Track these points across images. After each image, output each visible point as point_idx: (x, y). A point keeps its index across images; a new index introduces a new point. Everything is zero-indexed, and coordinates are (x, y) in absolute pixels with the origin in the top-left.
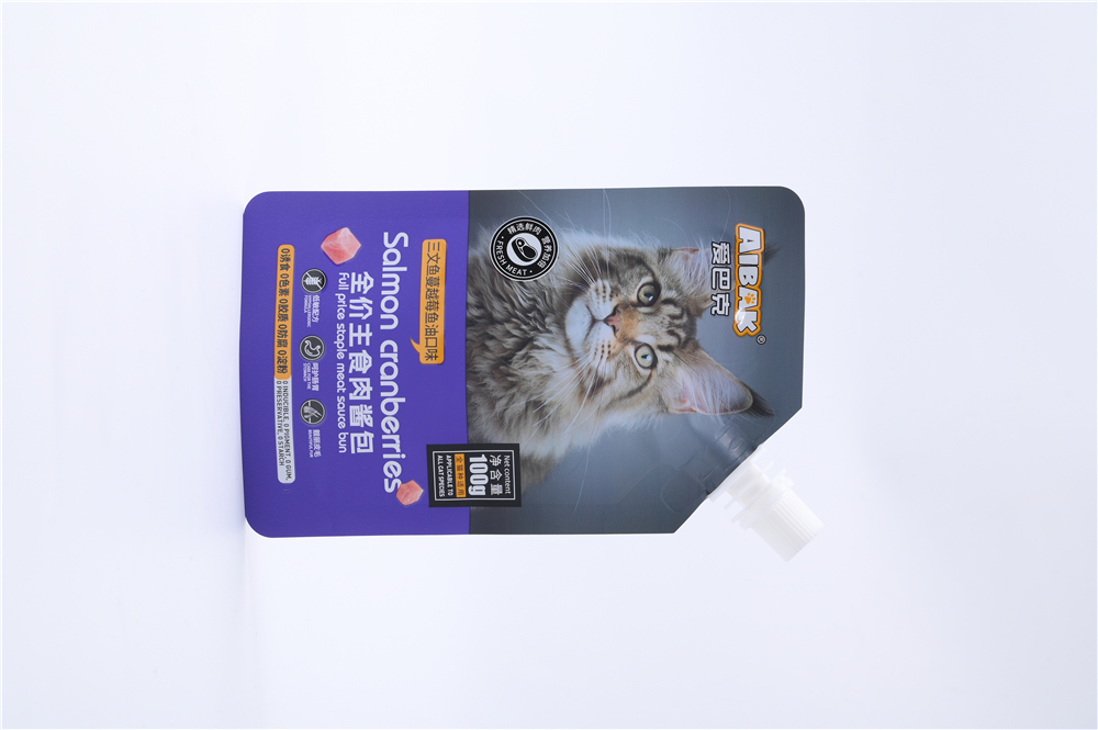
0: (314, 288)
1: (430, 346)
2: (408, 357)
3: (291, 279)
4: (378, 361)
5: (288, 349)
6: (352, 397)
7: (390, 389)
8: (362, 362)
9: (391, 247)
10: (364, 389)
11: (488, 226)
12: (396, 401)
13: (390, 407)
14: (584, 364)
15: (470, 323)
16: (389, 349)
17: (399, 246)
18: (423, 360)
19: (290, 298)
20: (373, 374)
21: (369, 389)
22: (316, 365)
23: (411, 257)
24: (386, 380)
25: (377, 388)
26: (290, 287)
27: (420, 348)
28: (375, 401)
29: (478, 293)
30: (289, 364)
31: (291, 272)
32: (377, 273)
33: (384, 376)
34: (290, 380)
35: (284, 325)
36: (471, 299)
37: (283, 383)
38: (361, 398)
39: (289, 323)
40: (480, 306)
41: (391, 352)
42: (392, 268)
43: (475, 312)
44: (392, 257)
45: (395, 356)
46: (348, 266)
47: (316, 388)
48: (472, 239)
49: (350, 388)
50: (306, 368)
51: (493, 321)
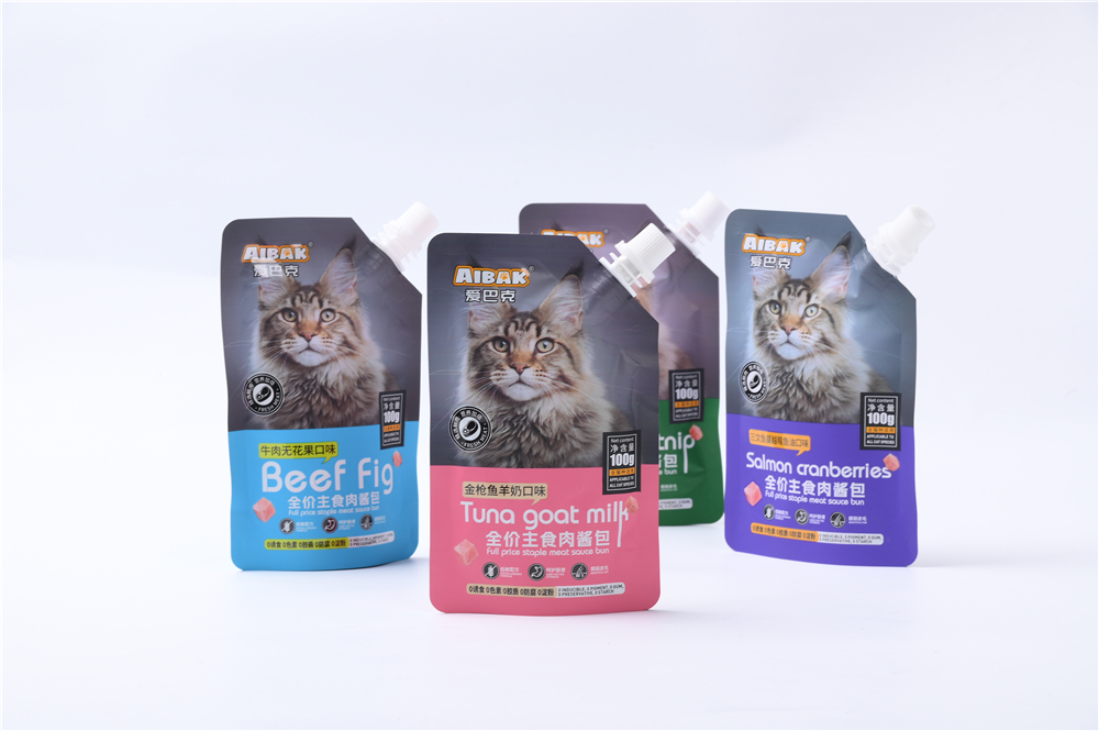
0: (772, 513)
1: (799, 442)
2: (807, 458)
3: (768, 526)
4: (808, 477)
5: (803, 531)
6: (829, 495)
7: (824, 470)
8: (809, 486)
9: (753, 464)
10: (824, 487)
11: (744, 402)
12: (832, 468)
13: (835, 472)
14: (812, 350)
15: (789, 418)
16: (802, 469)
17: (753, 458)
18: (808, 449)
19: (777, 528)
20: (816, 480)
21: (824, 484)
22: (811, 515)
23: (759, 451)
24: (819, 473)
25: (824, 479)
26: (771, 527)
27: (802, 450)
28: (831, 480)
29: (774, 412)
30: (811, 532)
31: (764, 526)
32: (766, 473)
33: (816, 474)
34: (819, 533)
35: (790, 533)
36: (777, 417)
37: (822, 537)
38: (829, 489)
39: (789, 530)
40: (780, 411)
41: (805, 468)
42: (764, 464)
43: (783, 415)
44: (758, 463)
45: (806, 466)
46: (763, 490)
47: (824, 517)
48: (749, 413)
49: (823, 495)
50: (812, 521)
51: (788, 404)
